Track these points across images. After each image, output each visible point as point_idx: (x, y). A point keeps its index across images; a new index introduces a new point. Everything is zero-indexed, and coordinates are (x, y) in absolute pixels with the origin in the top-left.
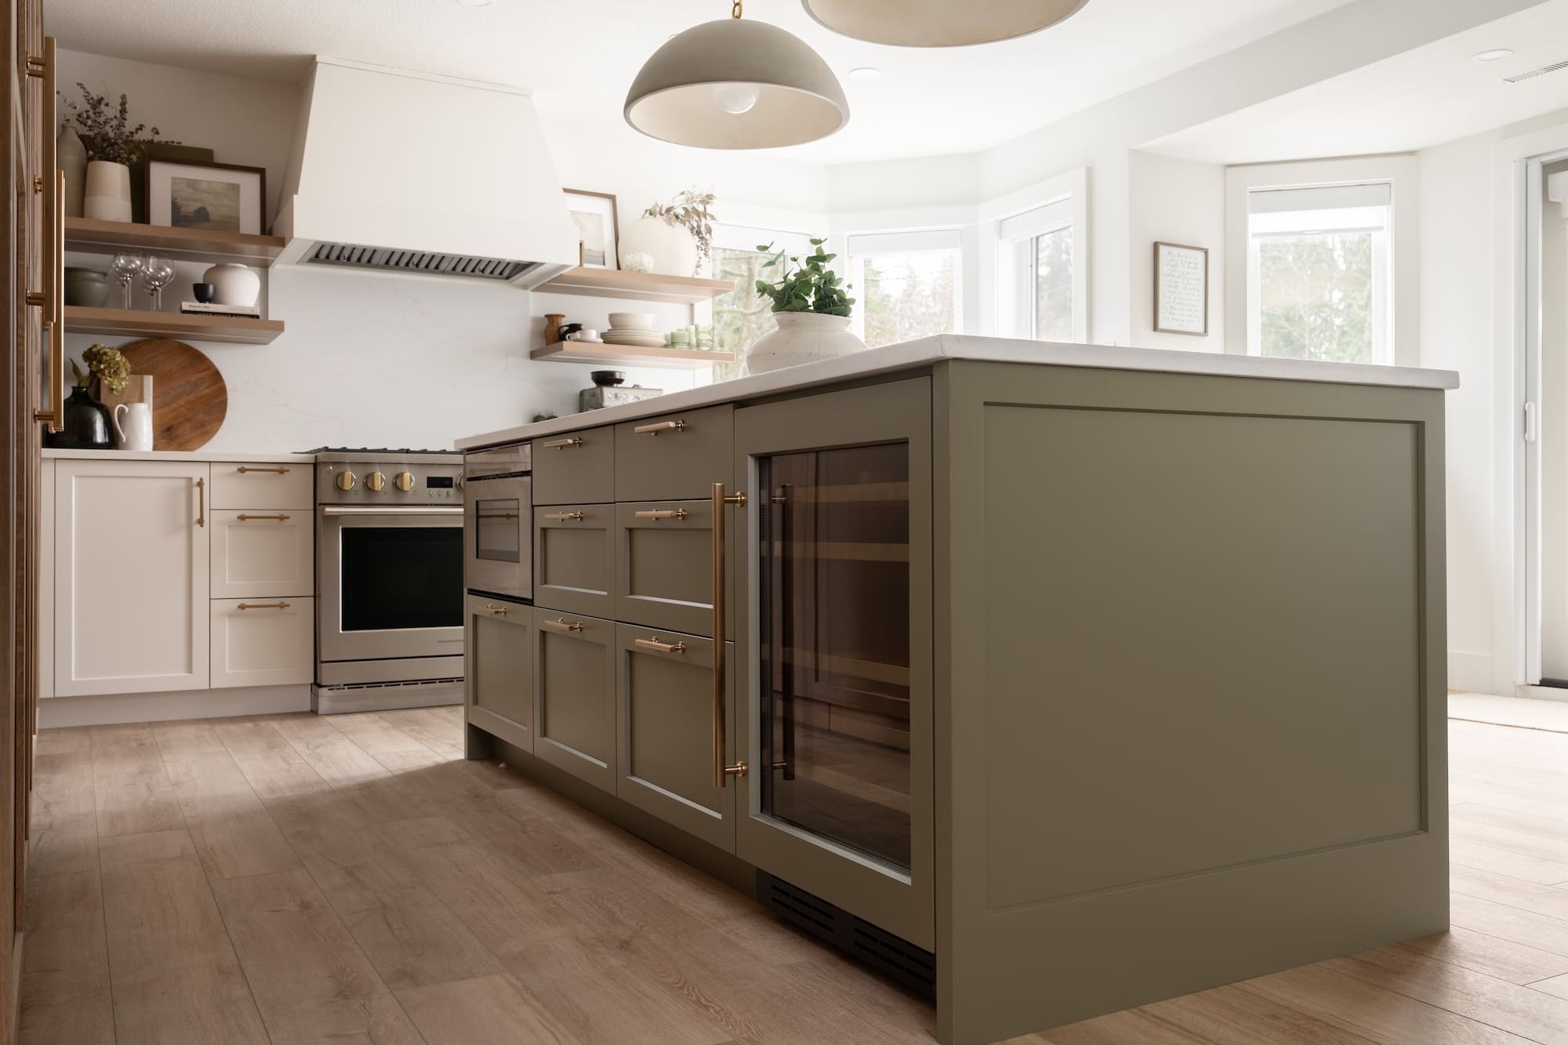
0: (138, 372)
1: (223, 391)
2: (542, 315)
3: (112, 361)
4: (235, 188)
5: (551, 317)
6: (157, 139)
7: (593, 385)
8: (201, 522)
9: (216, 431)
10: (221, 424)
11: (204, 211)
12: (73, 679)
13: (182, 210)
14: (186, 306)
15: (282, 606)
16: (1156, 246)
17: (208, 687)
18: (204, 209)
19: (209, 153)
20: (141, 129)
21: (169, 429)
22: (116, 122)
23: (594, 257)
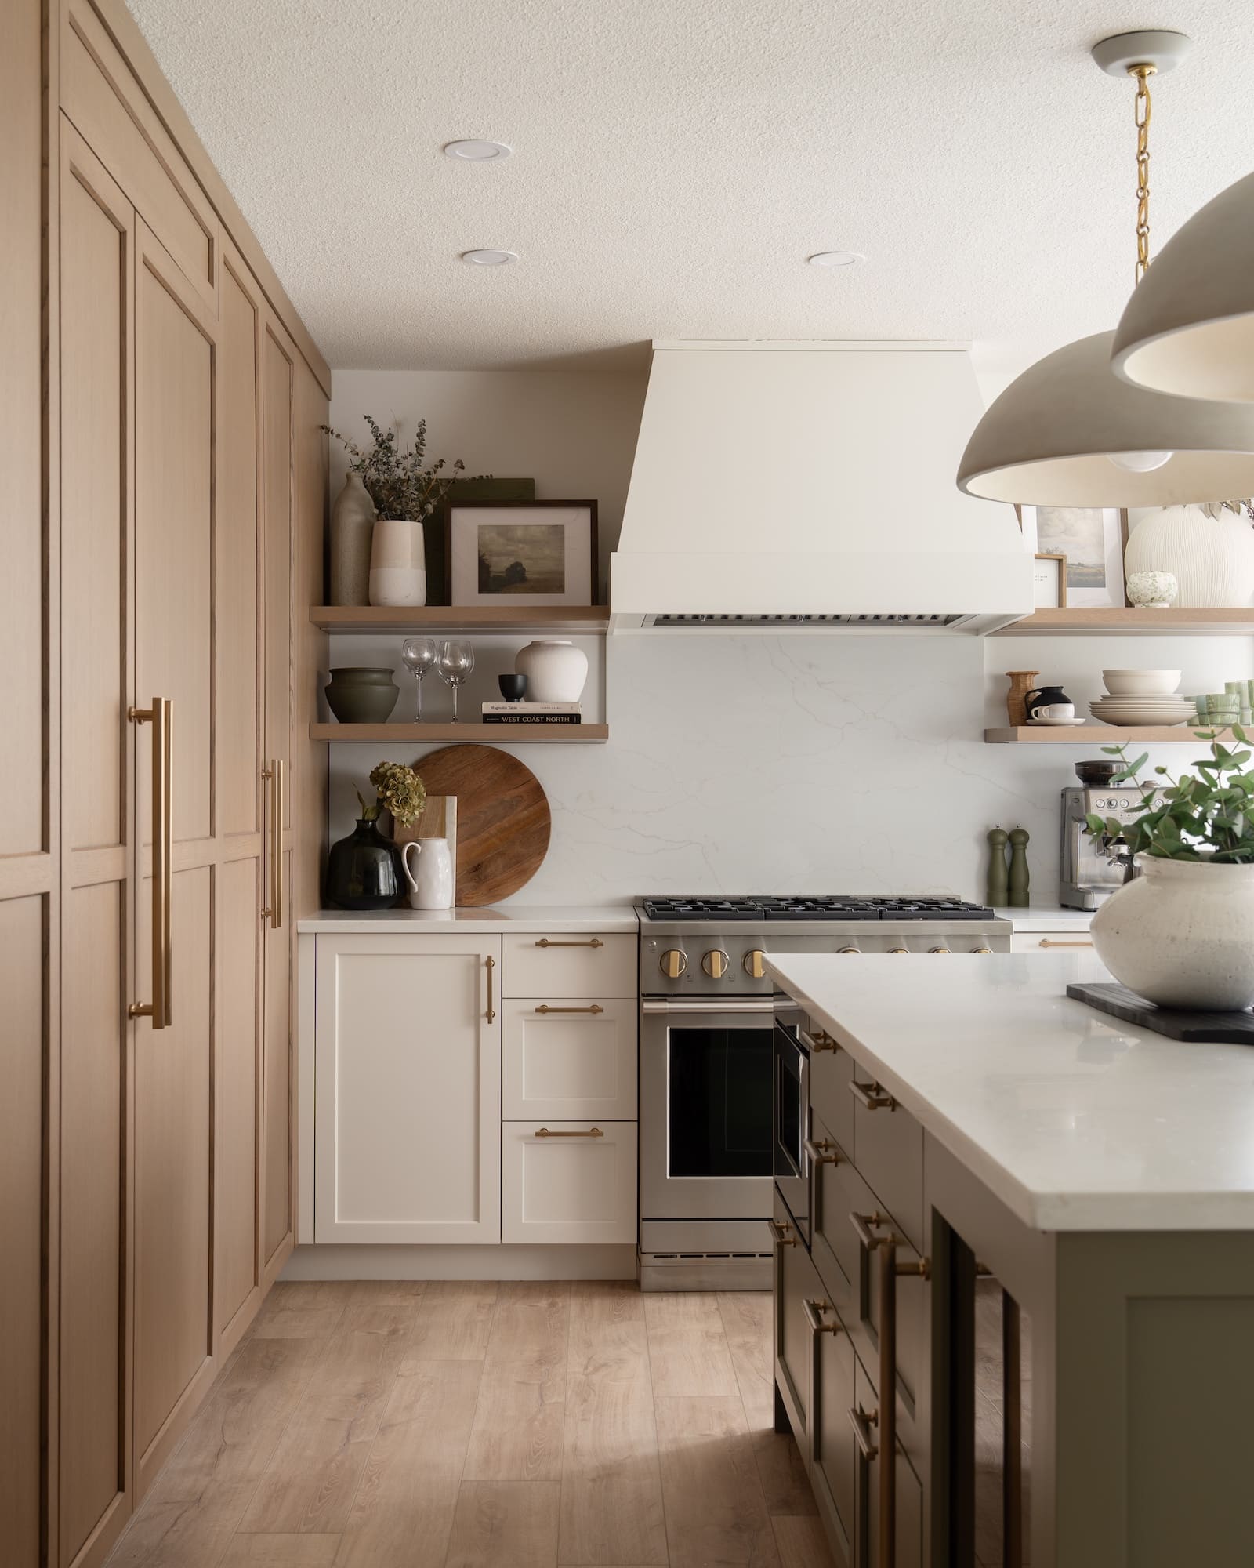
0: (438, 791)
1: (544, 812)
2: (1004, 671)
3: (401, 786)
4: (558, 531)
5: (1016, 677)
6: (462, 474)
7: (1080, 784)
8: (490, 1015)
9: (536, 869)
10: (542, 860)
11: (519, 569)
12: (336, 1221)
13: (492, 569)
14: (487, 708)
15: (595, 1133)
17: (499, 1243)
18: (520, 566)
19: (528, 484)
20: (441, 466)
21: (477, 868)
22: (411, 460)
23: (1088, 575)
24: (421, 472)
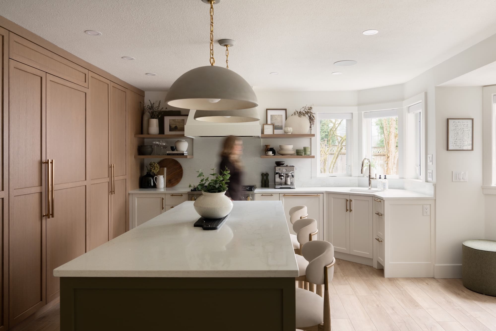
0: (163, 167)
1: (182, 171)
2: (264, 145)
4: (184, 120)
5: (266, 146)
6: (167, 110)
9: (181, 180)
13: (172, 127)
14: (168, 152)
16: (448, 120)
18: (177, 126)
19: (179, 112)
20: (162, 109)
22: (157, 108)
23: (279, 127)
24: (159, 109)
